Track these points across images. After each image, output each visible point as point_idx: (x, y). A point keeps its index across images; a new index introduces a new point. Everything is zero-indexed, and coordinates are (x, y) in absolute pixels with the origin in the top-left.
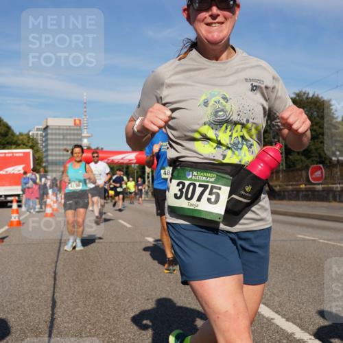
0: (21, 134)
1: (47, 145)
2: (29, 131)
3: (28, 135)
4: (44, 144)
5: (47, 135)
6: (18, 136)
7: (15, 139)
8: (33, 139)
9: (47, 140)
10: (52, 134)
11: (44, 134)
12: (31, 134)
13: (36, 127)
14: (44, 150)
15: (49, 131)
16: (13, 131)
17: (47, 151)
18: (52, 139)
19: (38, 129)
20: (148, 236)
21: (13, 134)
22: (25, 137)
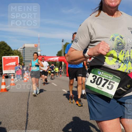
0: (15, 50)
1: (24, 54)
2: (18, 49)
3: (17, 51)
4: (23, 54)
5: (24, 50)
6: (13, 51)
7: (12, 52)
8: (19, 52)
9: (24, 52)
10: (26, 50)
11: (23, 50)
12: (18, 50)
13: (20, 47)
14: (23, 56)
15: (25, 49)
16: (11, 49)
17: (24, 56)
18: (26, 52)
19: (21, 48)
20: (63, 89)
21: (12, 50)
22: (16, 51)
